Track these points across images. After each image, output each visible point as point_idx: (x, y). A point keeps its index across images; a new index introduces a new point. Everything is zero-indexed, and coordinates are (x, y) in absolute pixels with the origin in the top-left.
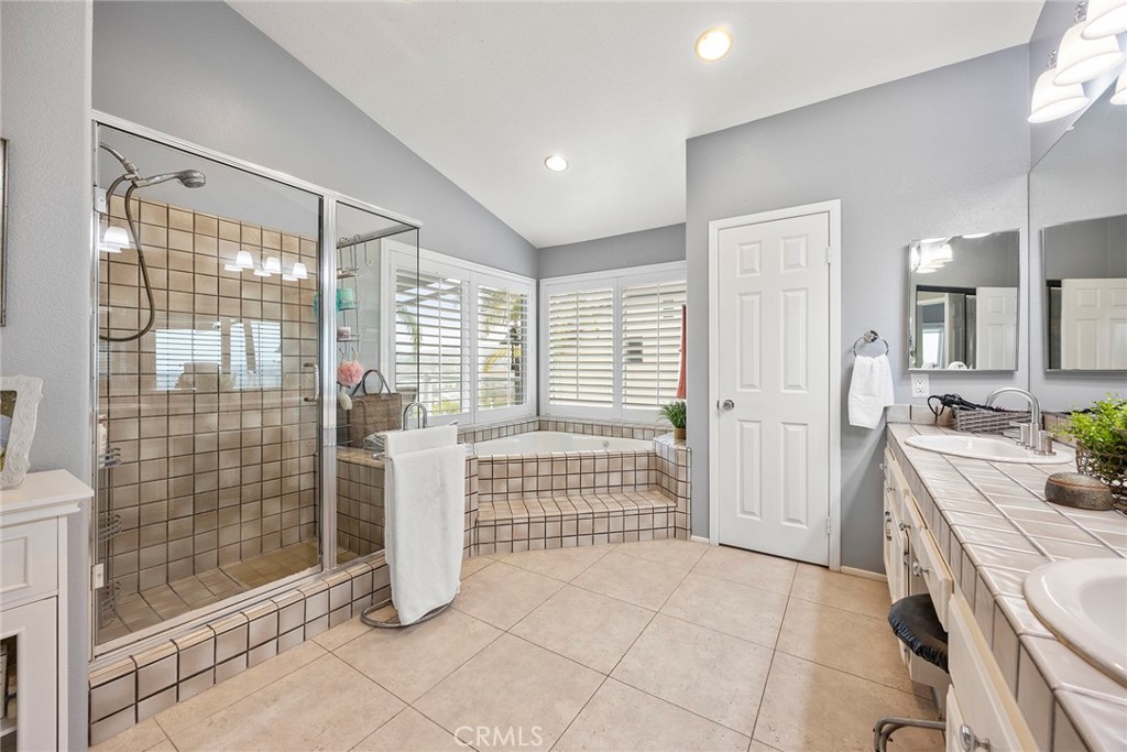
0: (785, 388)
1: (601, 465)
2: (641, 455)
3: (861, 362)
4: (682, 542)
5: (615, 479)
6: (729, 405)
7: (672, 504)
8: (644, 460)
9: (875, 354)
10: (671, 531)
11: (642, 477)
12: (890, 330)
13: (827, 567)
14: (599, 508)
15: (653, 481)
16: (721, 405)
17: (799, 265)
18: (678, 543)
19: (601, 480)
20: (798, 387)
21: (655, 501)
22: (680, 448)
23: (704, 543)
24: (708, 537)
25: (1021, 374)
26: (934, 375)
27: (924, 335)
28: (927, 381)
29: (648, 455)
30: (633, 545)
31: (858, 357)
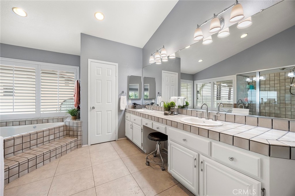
0: (107, 103)
1: (46, 133)
2: (61, 127)
3: (122, 97)
4: (80, 149)
5: (52, 137)
6: (93, 108)
7: (76, 139)
8: (62, 128)
9: (124, 96)
10: (76, 147)
11: (61, 134)
12: (126, 91)
13: (115, 140)
14: (51, 148)
15: (65, 134)
16: (91, 108)
17: (110, 75)
18: (79, 149)
19: (46, 139)
20: (110, 103)
21: (70, 140)
22: (79, 121)
23: (87, 146)
24: (88, 144)
25: (141, 99)
26: (132, 99)
27: (130, 93)
28: (131, 101)
29: (64, 126)
30: (66, 155)
31: (122, 96)
